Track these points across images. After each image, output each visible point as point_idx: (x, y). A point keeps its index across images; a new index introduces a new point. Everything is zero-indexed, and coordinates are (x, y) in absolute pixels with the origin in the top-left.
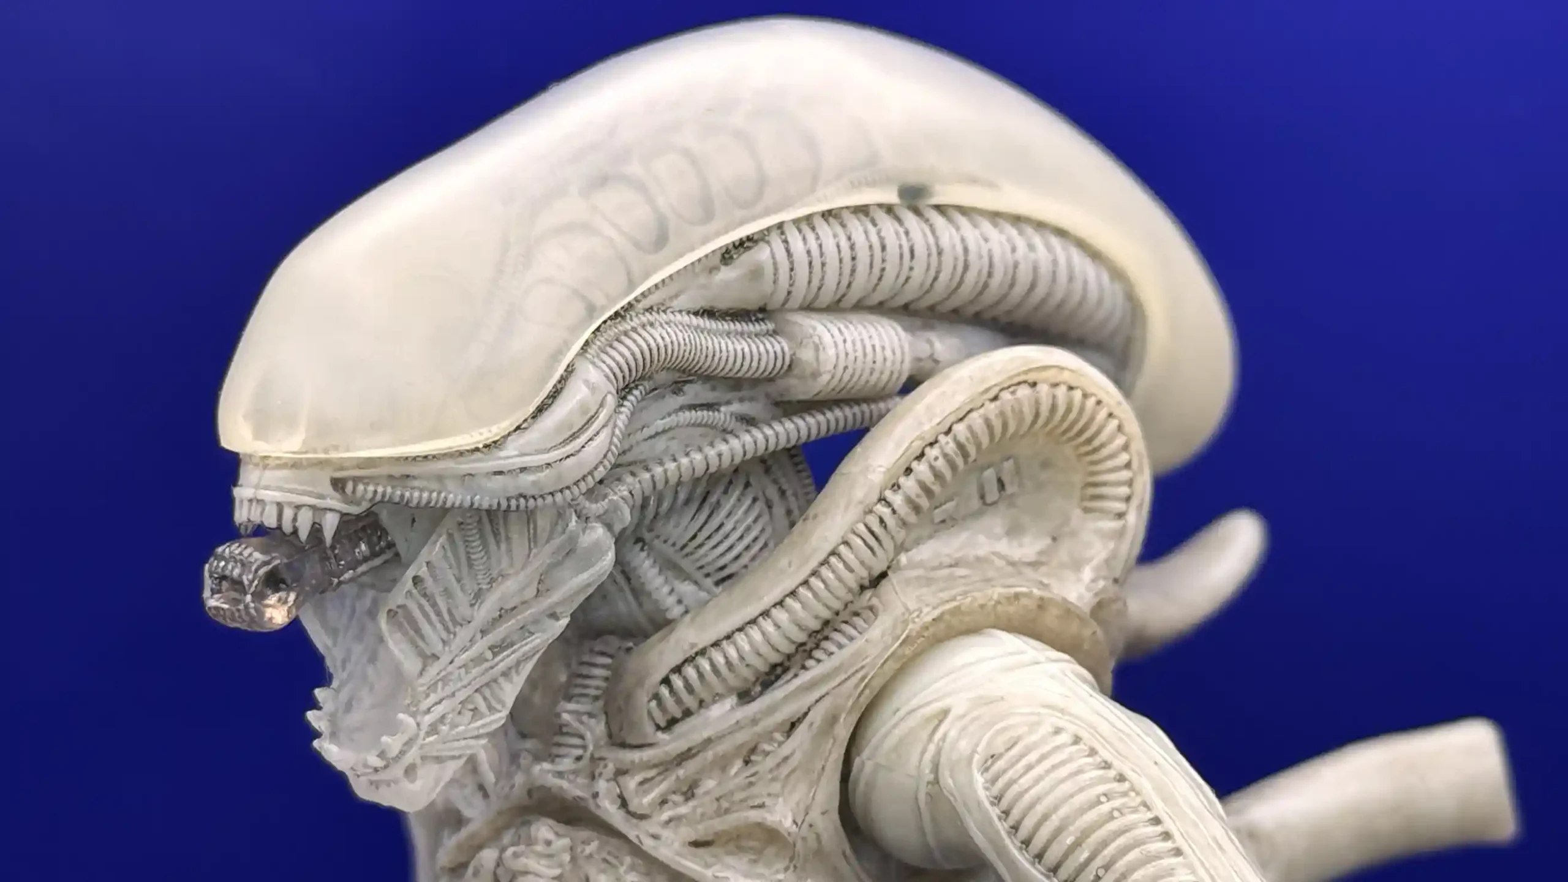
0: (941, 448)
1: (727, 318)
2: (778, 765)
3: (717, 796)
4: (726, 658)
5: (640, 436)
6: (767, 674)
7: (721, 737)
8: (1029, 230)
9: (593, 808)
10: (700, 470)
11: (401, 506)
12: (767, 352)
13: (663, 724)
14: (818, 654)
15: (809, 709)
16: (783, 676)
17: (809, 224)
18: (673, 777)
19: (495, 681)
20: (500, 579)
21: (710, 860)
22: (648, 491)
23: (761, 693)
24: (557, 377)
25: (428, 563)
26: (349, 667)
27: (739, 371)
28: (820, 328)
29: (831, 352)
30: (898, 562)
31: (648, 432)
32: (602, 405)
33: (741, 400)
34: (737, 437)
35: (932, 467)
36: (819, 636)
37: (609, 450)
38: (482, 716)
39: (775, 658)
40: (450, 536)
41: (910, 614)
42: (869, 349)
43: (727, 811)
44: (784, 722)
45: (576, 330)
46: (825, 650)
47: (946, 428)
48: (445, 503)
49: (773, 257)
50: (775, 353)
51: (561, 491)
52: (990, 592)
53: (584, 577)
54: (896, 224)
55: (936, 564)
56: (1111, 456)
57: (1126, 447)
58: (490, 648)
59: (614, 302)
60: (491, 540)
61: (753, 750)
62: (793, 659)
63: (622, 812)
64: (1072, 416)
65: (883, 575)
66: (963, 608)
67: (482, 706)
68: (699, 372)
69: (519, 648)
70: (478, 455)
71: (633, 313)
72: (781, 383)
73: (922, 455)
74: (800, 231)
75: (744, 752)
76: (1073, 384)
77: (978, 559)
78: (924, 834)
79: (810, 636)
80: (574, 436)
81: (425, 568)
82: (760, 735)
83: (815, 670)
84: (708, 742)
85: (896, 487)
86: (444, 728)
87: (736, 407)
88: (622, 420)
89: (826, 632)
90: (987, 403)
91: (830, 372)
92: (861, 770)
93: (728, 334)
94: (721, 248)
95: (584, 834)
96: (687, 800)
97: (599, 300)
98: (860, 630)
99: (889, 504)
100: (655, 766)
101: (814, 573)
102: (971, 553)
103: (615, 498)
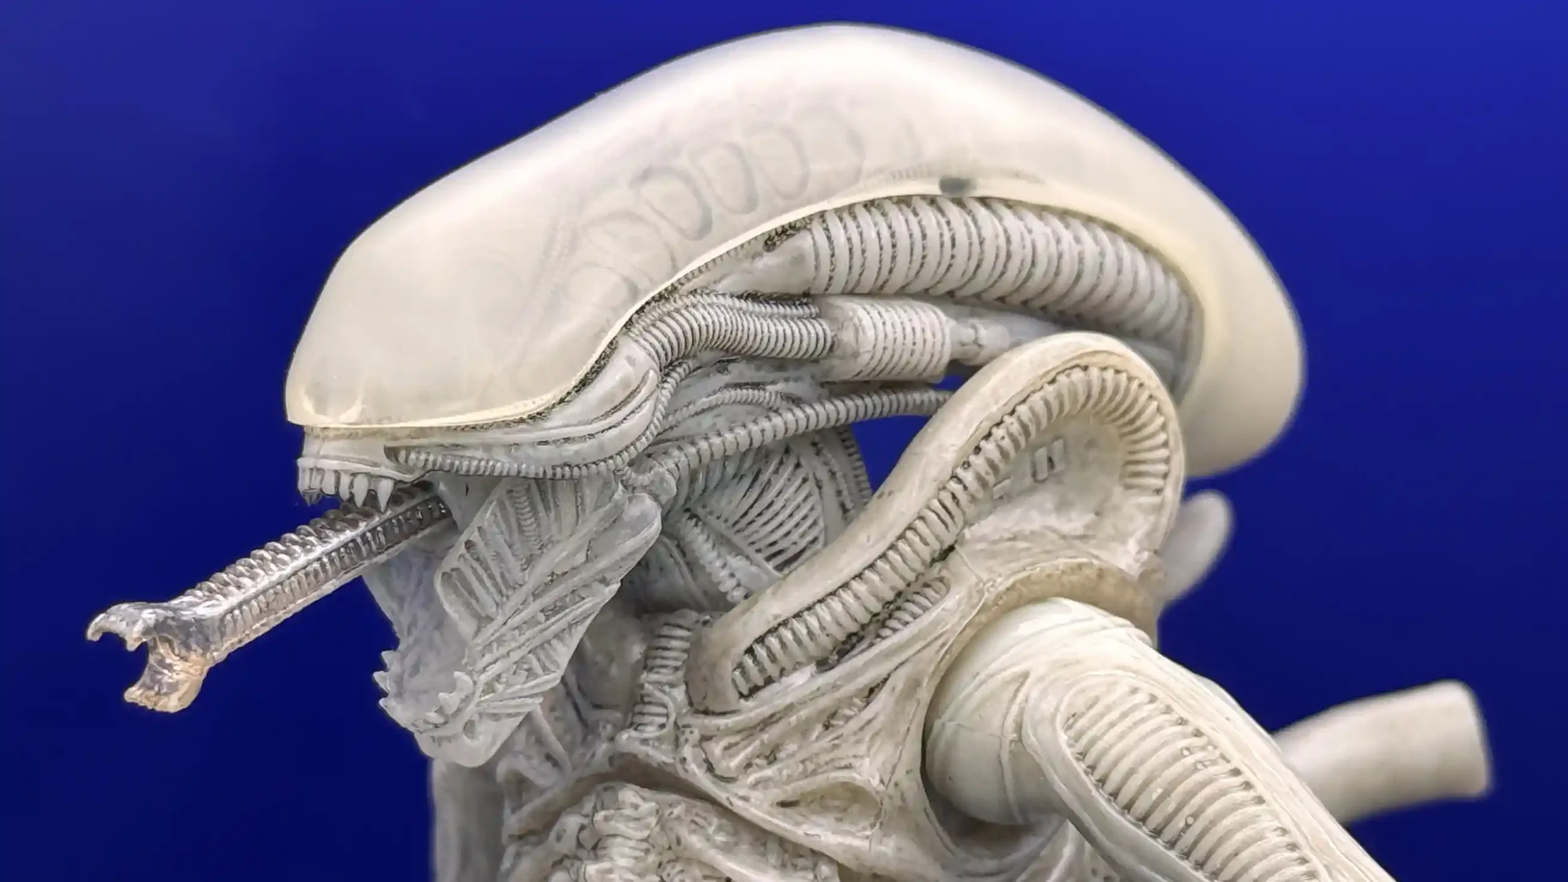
0: (1007, 429)
1: (771, 302)
2: (862, 729)
3: (801, 759)
4: (808, 628)
5: (685, 412)
6: (844, 643)
7: (803, 703)
8: (1077, 224)
9: (682, 774)
10: (744, 445)
11: (453, 474)
12: (809, 333)
13: (745, 692)
14: (893, 623)
15: (889, 675)
16: (857, 645)
17: (850, 213)
18: (757, 743)
19: (549, 642)
20: (550, 546)
21: (799, 818)
22: (694, 464)
23: (838, 662)
24: (596, 356)
25: (480, 528)
26: (415, 633)
27: (781, 351)
28: (861, 312)
29: (871, 333)
30: (964, 535)
31: (693, 409)
32: (644, 380)
33: (787, 380)
34: (780, 415)
35: (1000, 448)
36: (892, 607)
37: (652, 422)
38: (536, 676)
39: (853, 628)
40: (501, 505)
41: (984, 584)
42: (909, 331)
43: (814, 773)
44: (862, 690)
45: (617, 312)
46: (899, 620)
47: (1009, 411)
48: (493, 471)
49: (815, 244)
50: (817, 334)
51: (605, 461)
52: (1056, 562)
53: (630, 544)
54: (939, 216)
55: (997, 537)
56: (1152, 435)
57: (1163, 428)
58: (542, 611)
59: (654, 283)
60: (540, 507)
61: (833, 715)
62: (867, 629)
63: (708, 775)
64: (1118, 398)
65: (951, 548)
66: (1032, 578)
67: (537, 668)
68: (743, 351)
69: (571, 612)
70: (523, 426)
71: (677, 296)
72: (825, 364)
73: (989, 435)
74: (841, 219)
75: (824, 718)
76: (1120, 368)
77: (1033, 533)
78: (1005, 790)
79: (883, 607)
80: (616, 409)
81: (476, 533)
82: (840, 701)
83: (893, 640)
84: (790, 708)
85: (966, 466)
86: (500, 687)
87: (780, 387)
88: (666, 393)
89: (900, 602)
90: (1046, 386)
91: (868, 352)
92: (939, 734)
93: (771, 317)
94: (763, 234)
95: (673, 797)
96: (770, 763)
97: (643, 284)
98: (932, 600)
99: (960, 481)
100: (739, 732)
101: (892, 547)
102: (1027, 528)
103: (661, 470)
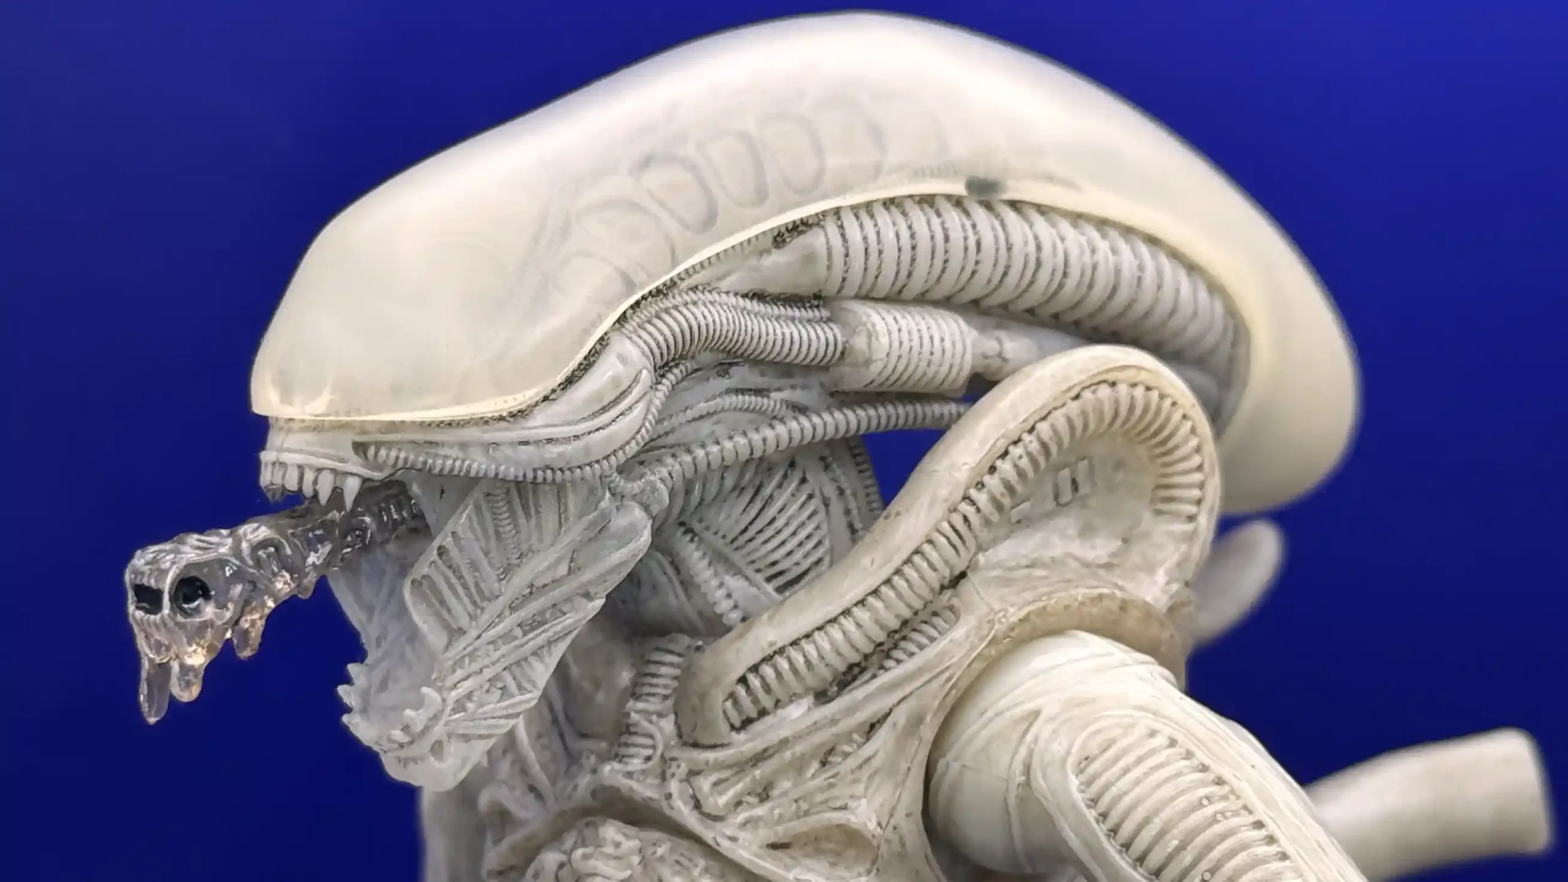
0: (1026, 448)
1: (778, 303)
2: (860, 767)
3: (796, 797)
4: (805, 656)
5: (682, 418)
6: (844, 674)
7: (799, 737)
8: (1113, 234)
9: (667, 811)
10: (744, 455)
11: (426, 474)
12: (818, 337)
13: (738, 724)
14: (897, 654)
15: (891, 710)
16: (860, 677)
17: (868, 212)
18: (748, 779)
19: (526, 659)
20: (530, 554)
21: (789, 861)
22: (689, 474)
23: (838, 694)
24: (585, 351)
25: (453, 533)
26: (385, 646)
27: (788, 355)
28: (875, 318)
29: (884, 340)
30: (977, 562)
31: (690, 414)
32: (636, 380)
33: (793, 387)
34: (785, 423)
35: (1017, 467)
36: (897, 636)
37: (643, 425)
38: (512, 696)
39: (855, 658)
40: (478, 508)
41: (996, 614)
42: (926, 340)
43: (807, 813)
44: (862, 724)
45: (610, 305)
46: (904, 650)
47: (1029, 428)
48: (468, 472)
49: (828, 242)
50: (827, 339)
51: (590, 465)
52: (1074, 592)
53: (618, 556)
54: (964, 218)
55: (1014, 564)
56: (1185, 459)
57: (1198, 450)
58: (519, 625)
59: (652, 277)
60: (520, 512)
61: (831, 751)
62: (870, 659)
63: (695, 813)
64: (1149, 417)
65: (963, 575)
66: (1048, 609)
67: (512, 686)
68: (746, 355)
69: (551, 627)
70: (503, 424)
71: (676, 291)
72: (834, 372)
73: (1005, 454)
74: (857, 216)
75: (821, 754)
76: (1151, 384)
77: (1053, 560)
78: (1011, 837)
79: (889, 636)
80: (604, 409)
81: (450, 539)
82: (837, 735)
83: (895, 672)
84: (784, 743)
85: (979, 486)
86: (470, 706)
87: (786, 394)
88: (659, 397)
89: (905, 632)
90: (1070, 402)
91: (882, 360)
92: (944, 774)
93: (778, 318)
94: (773, 229)
95: (657, 835)
96: (762, 801)
97: (639, 277)
98: (940, 630)
99: (973, 503)
100: (729, 767)
101: (898, 572)
102: (1047, 554)
103: (652, 478)
